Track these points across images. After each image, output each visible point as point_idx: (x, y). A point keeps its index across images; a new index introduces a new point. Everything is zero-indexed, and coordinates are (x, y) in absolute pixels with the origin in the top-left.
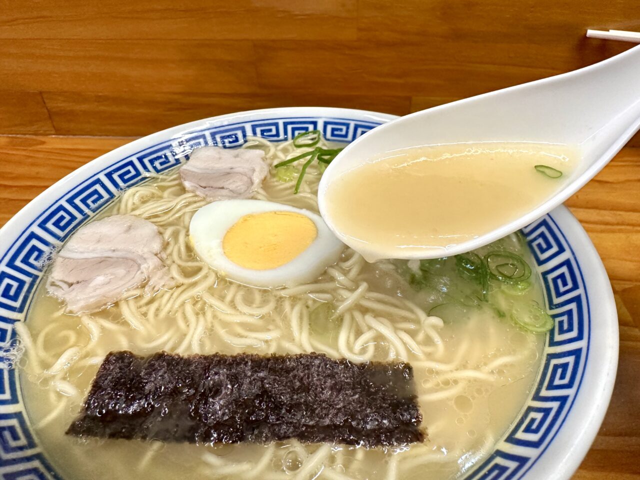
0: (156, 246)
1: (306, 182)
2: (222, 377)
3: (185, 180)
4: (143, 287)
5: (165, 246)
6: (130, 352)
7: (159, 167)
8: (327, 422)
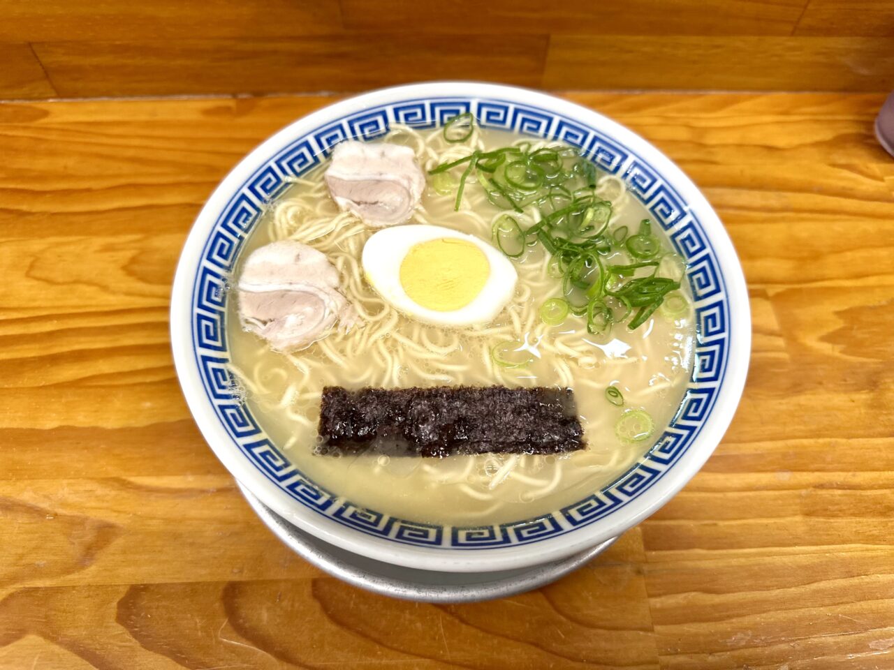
0: (335, 281)
1: (466, 194)
2: (424, 407)
3: (336, 195)
4: (336, 326)
5: (341, 278)
6: (341, 388)
7: (298, 169)
8: (512, 438)
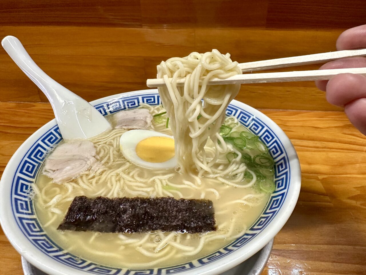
2: (127, 207)
4: (89, 170)
6: (85, 196)
8: (174, 224)
